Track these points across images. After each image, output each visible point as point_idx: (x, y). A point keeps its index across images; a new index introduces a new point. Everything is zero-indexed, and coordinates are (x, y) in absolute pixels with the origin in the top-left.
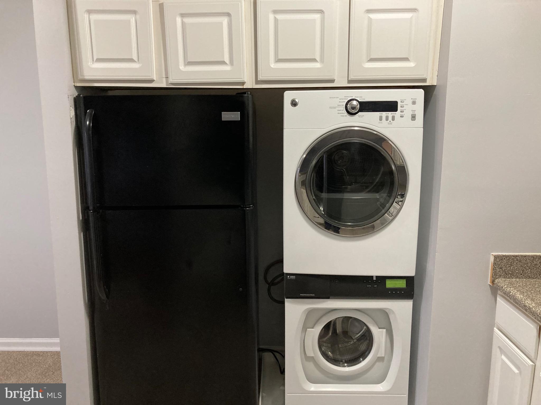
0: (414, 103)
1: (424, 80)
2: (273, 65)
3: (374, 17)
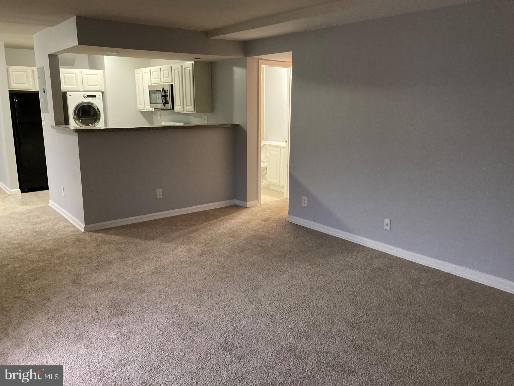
0: (100, 96)
1: (101, 90)
2: (65, 86)
3: (88, 76)
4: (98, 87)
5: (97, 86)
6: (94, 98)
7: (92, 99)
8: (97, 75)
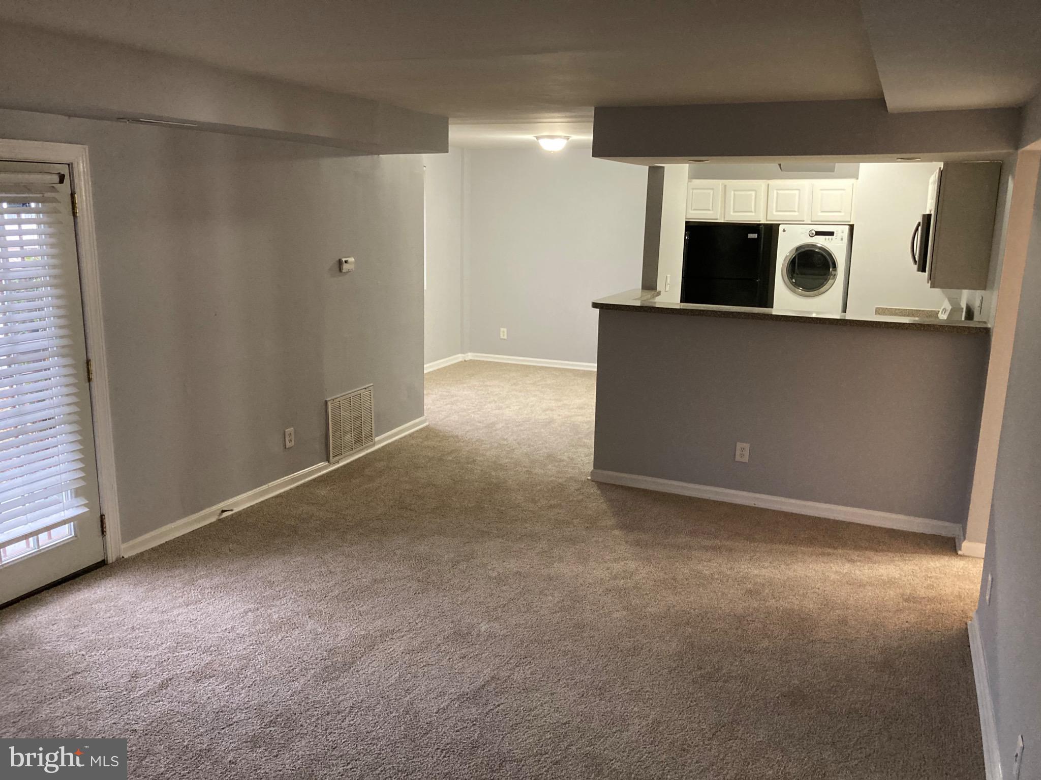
0: (843, 232)
1: (849, 222)
2: (775, 213)
3: (825, 192)
4: (842, 214)
5: (840, 212)
6: (830, 237)
7: (826, 239)
8: (844, 190)
